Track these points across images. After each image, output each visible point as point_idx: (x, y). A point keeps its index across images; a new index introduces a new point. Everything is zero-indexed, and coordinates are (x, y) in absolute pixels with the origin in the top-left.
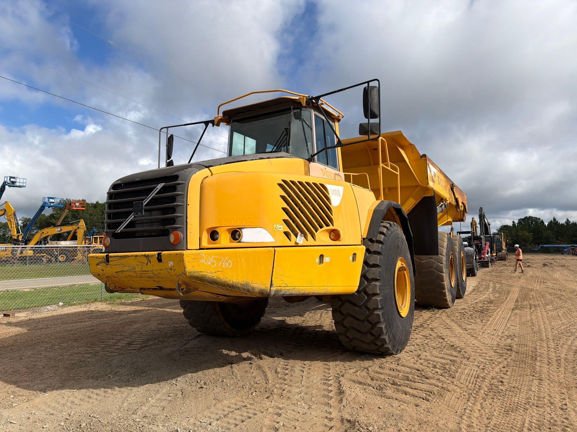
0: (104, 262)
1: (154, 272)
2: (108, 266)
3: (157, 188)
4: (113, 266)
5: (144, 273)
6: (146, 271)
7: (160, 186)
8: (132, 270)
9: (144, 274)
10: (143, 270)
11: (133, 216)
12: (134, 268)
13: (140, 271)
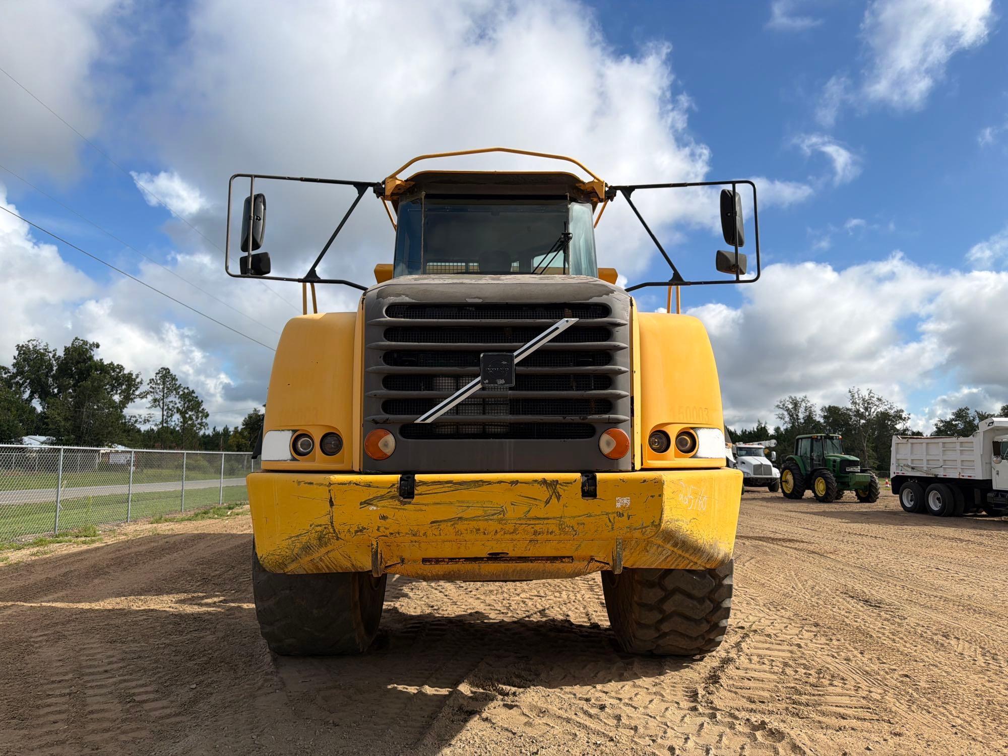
0: (392, 498)
1: (566, 520)
2: (407, 507)
3: (557, 328)
4: (424, 508)
5: (532, 522)
6: (539, 519)
7: (563, 324)
8: (493, 515)
9: (529, 524)
10: (531, 515)
11: (479, 386)
12: (503, 512)
13: (520, 519)
